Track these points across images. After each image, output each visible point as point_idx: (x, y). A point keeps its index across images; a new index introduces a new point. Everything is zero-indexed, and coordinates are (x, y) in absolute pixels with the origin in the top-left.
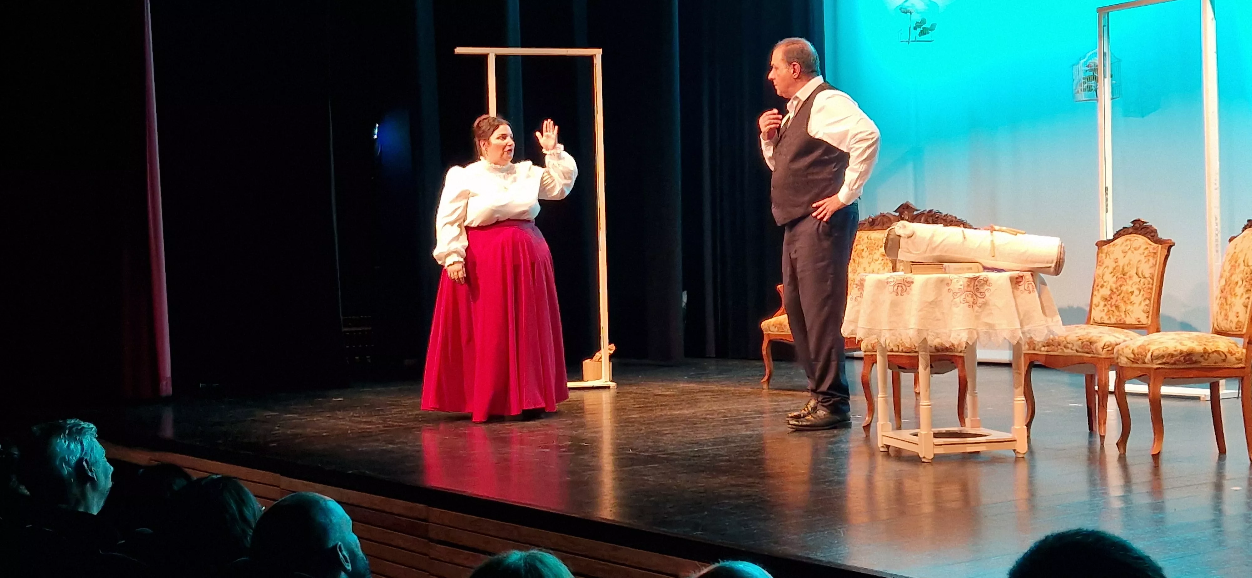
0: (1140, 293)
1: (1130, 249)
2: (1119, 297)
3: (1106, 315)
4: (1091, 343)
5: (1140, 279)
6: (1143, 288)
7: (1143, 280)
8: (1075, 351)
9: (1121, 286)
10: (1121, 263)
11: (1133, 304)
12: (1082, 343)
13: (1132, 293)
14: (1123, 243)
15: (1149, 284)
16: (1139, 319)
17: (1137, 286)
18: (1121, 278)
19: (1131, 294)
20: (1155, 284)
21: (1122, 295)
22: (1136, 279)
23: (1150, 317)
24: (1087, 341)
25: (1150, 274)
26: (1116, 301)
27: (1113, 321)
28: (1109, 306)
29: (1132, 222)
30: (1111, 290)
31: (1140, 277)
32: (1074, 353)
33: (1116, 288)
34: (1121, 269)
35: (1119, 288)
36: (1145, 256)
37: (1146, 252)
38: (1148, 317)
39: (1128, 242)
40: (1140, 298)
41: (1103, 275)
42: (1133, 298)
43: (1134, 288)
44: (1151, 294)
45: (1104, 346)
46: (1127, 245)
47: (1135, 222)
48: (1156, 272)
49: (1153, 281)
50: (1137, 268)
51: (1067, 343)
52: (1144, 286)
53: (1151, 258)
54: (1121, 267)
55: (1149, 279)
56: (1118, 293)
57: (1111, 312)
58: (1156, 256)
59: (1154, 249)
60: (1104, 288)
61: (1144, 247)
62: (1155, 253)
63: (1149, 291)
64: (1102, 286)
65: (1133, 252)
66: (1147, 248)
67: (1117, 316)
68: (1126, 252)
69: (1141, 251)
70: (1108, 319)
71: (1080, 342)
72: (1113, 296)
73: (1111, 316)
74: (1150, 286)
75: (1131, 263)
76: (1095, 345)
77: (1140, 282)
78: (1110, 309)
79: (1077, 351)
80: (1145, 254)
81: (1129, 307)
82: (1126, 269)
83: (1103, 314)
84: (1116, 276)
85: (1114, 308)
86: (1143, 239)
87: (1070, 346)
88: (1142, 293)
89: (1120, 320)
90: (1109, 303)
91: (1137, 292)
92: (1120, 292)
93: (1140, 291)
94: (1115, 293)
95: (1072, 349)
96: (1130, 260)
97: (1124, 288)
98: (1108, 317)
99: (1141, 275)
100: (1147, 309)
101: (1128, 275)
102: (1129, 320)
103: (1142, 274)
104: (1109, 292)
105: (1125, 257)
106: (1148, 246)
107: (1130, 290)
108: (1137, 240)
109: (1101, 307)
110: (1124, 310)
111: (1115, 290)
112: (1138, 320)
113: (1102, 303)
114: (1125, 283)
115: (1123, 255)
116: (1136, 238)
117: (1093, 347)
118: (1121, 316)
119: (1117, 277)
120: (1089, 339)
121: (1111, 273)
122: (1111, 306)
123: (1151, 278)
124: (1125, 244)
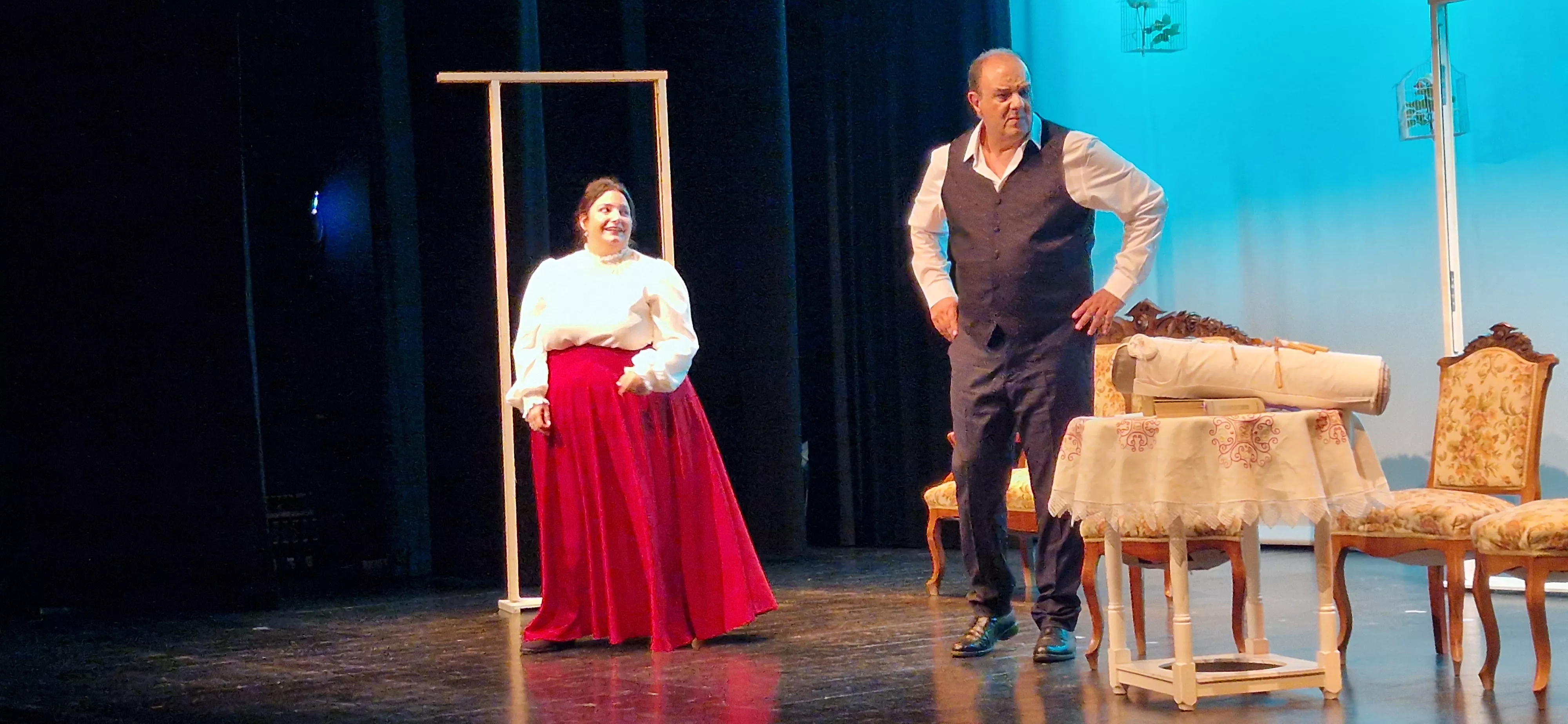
0: (1507, 438)
1: (1489, 370)
2: (1476, 444)
3: (1457, 473)
4: (1435, 517)
5: (1507, 416)
6: (1513, 431)
7: (1511, 418)
8: (1410, 531)
9: (1478, 427)
10: (1477, 393)
11: (1500, 454)
12: (1422, 517)
13: (1496, 438)
14: (1479, 361)
15: (1521, 423)
16: (1507, 477)
17: (1503, 427)
18: (1478, 414)
19: (1493, 440)
20: (1530, 423)
21: (1481, 441)
22: (1500, 416)
23: (1525, 475)
24: (1429, 515)
25: (1523, 408)
26: (1472, 451)
27: (1468, 481)
28: (1461, 459)
29: (1492, 329)
30: (1464, 434)
31: (1507, 414)
32: (1409, 533)
33: (1472, 431)
34: (1477, 403)
35: (1476, 431)
36: (1514, 381)
37: (1515, 375)
38: (1521, 475)
39: (1487, 360)
40: (1508, 446)
41: (1451, 411)
42: (1497, 446)
43: (1499, 431)
44: (1524, 438)
45: (1456, 521)
46: (1485, 365)
47: (1495, 329)
48: (1532, 405)
49: (1528, 419)
50: (1502, 400)
51: (1399, 518)
52: (1513, 428)
53: (1523, 384)
54: (1478, 398)
55: (1521, 416)
56: (1474, 438)
57: (1465, 468)
58: (1530, 380)
59: (1527, 369)
60: (1453, 432)
61: (1511, 366)
62: (1528, 376)
63: (1522, 434)
64: (1450, 428)
65: (1495, 375)
66: (1516, 368)
67: (1474, 474)
68: (1485, 375)
69: (1507, 373)
70: (1460, 479)
71: (1417, 517)
72: (1466, 444)
73: (1464, 474)
74: (1524, 426)
75: (1493, 391)
76: (1442, 521)
77: (1507, 421)
78: (1463, 463)
79: (1414, 531)
80: (1514, 378)
81: (1492, 460)
82: (1485, 400)
83: (1452, 472)
84: (1470, 411)
85: (1469, 463)
86: (1509, 354)
87: (1403, 522)
88: (1511, 438)
89: (1479, 481)
90: (1462, 454)
91: (1502, 437)
92: (1477, 436)
93: (1508, 435)
94: (1470, 438)
95: (1406, 528)
96: (1491, 388)
97: (1484, 431)
98: (1460, 476)
99: (1508, 411)
100: (1519, 462)
101: (1488, 410)
102: (1494, 480)
103: (1510, 408)
104: (1460, 438)
105: (1482, 382)
106: (1518, 365)
107: (1493, 434)
108: (1499, 357)
109: (1449, 461)
110: (1484, 464)
111: (1468, 435)
112: (1507, 480)
113: (1450, 455)
114: (1484, 423)
115: (1481, 379)
116: (1500, 353)
117: (1439, 523)
118: (1480, 474)
119: (1471, 414)
120: (1433, 512)
121: (1462, 408)
122: (1465, 459)
123: (1524, 414)
124: (1482, 362)
